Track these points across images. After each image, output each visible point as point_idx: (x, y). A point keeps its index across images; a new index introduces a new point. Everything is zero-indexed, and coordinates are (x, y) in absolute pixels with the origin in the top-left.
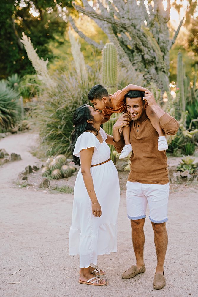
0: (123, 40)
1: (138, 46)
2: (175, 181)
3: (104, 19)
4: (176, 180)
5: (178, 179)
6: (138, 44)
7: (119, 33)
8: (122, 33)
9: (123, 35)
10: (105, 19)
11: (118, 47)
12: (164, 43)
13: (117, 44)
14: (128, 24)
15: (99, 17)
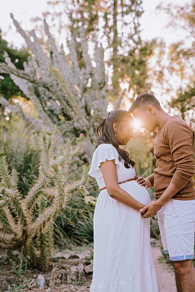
0: (53, 109)
1: (64, 110)
2: (72, 280)
3: (19, 75)
4: (74, 278)
5: (78, 277)
6: (65, 109)
7: (49, 101)
8: (51, 101)
9: (51, 103)
10: (21, 74)
11: (40, 111)
12: (99, 111)
13: (39, 108)
14: (50, 83)
15: (13, 72)
